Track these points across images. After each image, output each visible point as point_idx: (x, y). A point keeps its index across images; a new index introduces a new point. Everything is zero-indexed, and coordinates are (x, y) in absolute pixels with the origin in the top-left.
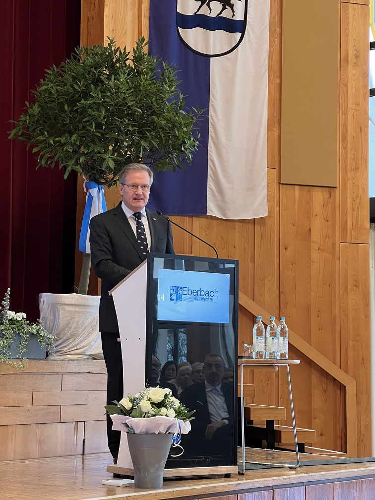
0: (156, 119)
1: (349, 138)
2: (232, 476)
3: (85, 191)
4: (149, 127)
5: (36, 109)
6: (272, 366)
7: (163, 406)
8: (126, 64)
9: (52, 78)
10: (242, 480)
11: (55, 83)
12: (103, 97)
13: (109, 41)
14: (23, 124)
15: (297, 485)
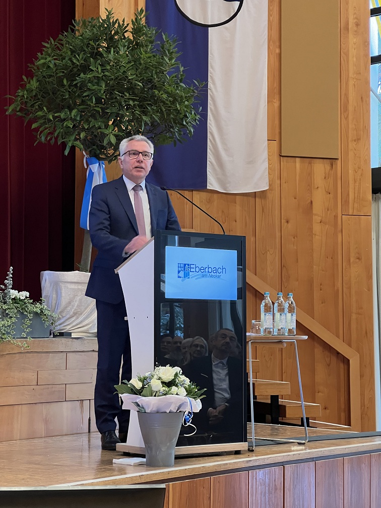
0: (157, 92)
1: (351, 108)
2: (242, 452)
3: (86, 167)
4: (150, 101)
5: (34, 84)
6: (280, 342)
7: (174, 385)
8: (124, 36)
9: (49, 52)
10: (252, 456)
11: (53, 57)
12: (103, 71)
13: (108, 13)
14: (21, 100)
15: (307, 460)
